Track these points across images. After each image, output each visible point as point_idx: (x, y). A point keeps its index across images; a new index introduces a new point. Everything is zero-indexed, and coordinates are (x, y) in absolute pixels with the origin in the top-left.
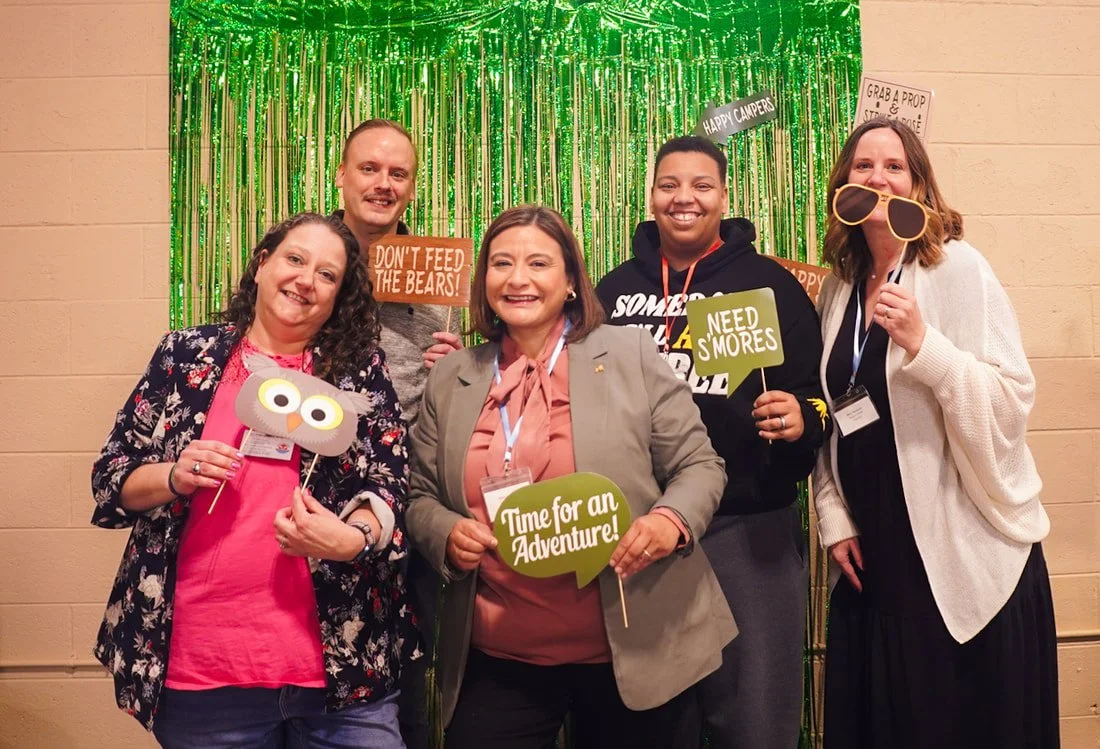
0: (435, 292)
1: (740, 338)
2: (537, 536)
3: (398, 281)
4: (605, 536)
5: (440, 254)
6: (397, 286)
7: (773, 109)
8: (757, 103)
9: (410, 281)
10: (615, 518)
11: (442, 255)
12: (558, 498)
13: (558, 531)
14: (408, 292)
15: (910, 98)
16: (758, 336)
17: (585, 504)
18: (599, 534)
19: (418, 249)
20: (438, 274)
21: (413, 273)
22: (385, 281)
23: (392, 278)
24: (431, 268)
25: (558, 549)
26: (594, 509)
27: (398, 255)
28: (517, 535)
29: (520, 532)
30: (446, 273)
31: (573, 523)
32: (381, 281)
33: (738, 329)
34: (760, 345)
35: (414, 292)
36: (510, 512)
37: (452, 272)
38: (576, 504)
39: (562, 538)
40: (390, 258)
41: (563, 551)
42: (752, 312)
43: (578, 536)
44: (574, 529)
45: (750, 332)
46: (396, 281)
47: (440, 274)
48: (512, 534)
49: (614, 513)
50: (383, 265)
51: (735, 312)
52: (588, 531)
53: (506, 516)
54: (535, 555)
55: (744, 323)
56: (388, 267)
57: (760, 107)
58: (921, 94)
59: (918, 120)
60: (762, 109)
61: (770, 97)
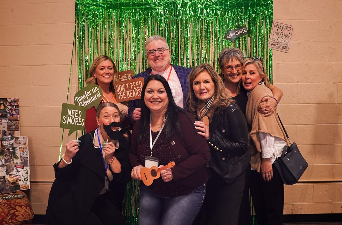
0: (136, 95)
2: (84, 101)
3: (125, 95)
4: (98, 96)
6: (125, 96)
7: (247, 31)
8: (242, 29)
9: (128, 94)
10: (99, 92)
11: (135, 84)
12: (86, 91)
13: (88, 99)
14: (128, 97)
15: (287, 28)
17: (92, 91)
18: (96, 96)
19: (128, 84)
21: (128, 91)
22: (121, 96)
23: (123, 94)
24: (133, 89)
25: (89, 102)
26: (94, 91)
27: (123, 87)
28: (79, 102)
29: (80, 101)
30: (138, 89)
31: (90, 96)
32: (120, 96)
35: (130, 97)
36: (76, 98)
37: (139, 88)
38: (90, 92)
39: (89, 99)
40: (121, 89)
41: (90, 102)
43: (92, 98)
44: (91, 97)
46: (124, 95)
47: (136, 90)
48: (78, 102)
49: (98, 91)
50: (119, 91)
52: (94, 96)
53: (76, 99)
54: (84, 105)
56: (121, 91)
57: (243, 31)
58: (290, 26)
59: (289, 34)
60: (244, 31)
61: (246, 28)
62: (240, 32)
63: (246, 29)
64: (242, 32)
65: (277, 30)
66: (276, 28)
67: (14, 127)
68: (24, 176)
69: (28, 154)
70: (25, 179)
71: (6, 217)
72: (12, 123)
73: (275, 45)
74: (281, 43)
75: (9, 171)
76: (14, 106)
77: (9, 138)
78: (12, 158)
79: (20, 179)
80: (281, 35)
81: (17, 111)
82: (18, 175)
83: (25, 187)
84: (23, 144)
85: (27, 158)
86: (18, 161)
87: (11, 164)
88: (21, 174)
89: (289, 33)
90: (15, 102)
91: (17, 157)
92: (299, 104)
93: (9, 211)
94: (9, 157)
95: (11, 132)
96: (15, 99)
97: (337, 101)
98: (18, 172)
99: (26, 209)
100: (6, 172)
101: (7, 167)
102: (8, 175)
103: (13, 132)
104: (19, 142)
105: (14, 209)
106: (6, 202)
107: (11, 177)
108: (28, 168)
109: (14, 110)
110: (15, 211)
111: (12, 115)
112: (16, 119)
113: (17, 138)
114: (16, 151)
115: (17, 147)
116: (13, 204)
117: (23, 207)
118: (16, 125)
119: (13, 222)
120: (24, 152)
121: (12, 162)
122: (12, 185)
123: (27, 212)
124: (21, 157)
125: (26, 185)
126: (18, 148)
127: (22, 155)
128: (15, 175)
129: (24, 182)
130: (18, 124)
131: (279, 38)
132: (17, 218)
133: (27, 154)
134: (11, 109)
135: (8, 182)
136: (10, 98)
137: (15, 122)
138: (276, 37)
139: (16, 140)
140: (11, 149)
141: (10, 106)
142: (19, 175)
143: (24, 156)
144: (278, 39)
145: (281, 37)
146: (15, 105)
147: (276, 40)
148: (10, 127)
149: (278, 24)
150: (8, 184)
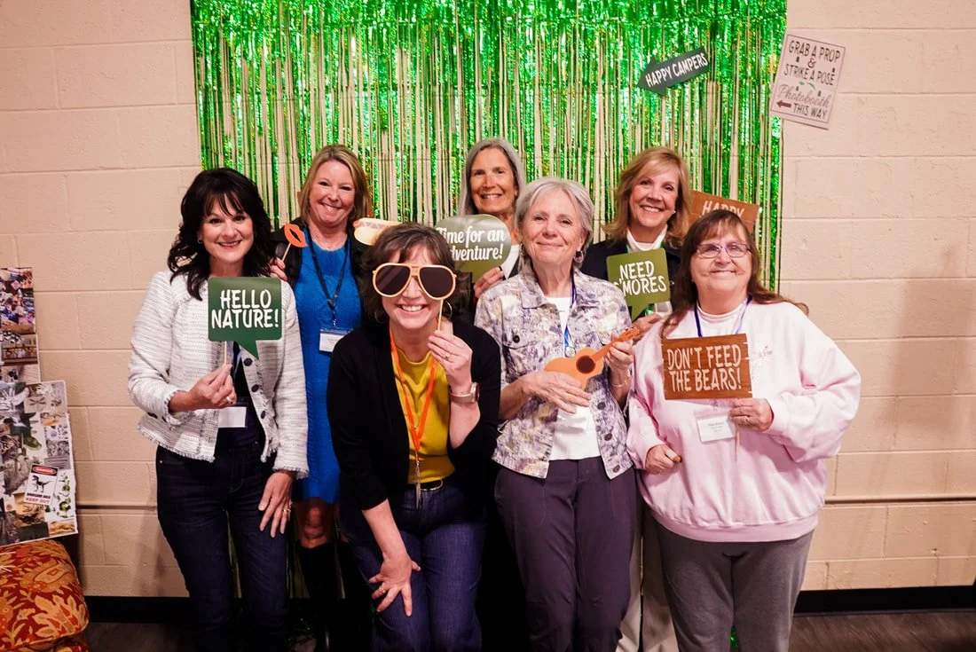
0: (720, 386)
1: (640, 282)
5: (719, 352)
7: (706, 64)
9: (698, 379)
11: (721, 352)
14: (698, 389)
15: (826, 53)
16: (653, 281)
20: (720, 370)
21: (699, 371)
23: (683, 378)
24: (714, 366)
30: (727, 368)
32: (676, 382)
33: (640, 276)
34: (655, 287)
37: (733, 367)
40: (678, 360)
42: (650, 265)
45: (647, 278)
46: (687, 380)
47: (722, 370)
50: (675, 367)
51: (639, 264)
55: (644, 272)
56: (679, 368)
57: (695, 62)
58: (836, 49)
59: (831, 73)
60: (697, 64)
61: (704, 53)
62: (686, 67)
63: (706, 56)
64: (691, 66)
65: (798, 60)
66: (794, 55)
67: (21, 353)
68: (59, 498)
69: (69, 432)
70: (60, 505)
71: (7, 632)
72: (16, 340)
73: (789, 106)
74: (807, 99)
75: (13, 483)
76: (20, 291)
77: (9, 387)
78: (20, 447)
79: (48, 506)
80: (808, 76)
81: (29, 306)
82: (40, 496)
83: (62, 527)
84: (52, 405)
85: (67, 443)
86: (40, 454)
87: (19, 464)
88: (48, 490)
89: (834, 70)
90: (20, 278)
91: (35, 443)
92: (856, 279)
93: (16, 612)
94: (11, 444)
95: (15, 367)
96: (21, 271)
97: (966, 271)
98: (40, 487)
99: (64, 605)
100: (5, 486)
101: (7, 474)
102: (13, 496)
103: (20, 366)
104: (39, 398)
105: (30, 605)
106: (8, 583)
107: (20, 500)
108: (70, 473)
109: (19, 303)
110: (33, 611)
111: (16, 318)
112: (26, 328)
113: (34, 387)
114: (31, 426)
115: (33, 414)
116: (27, 591)
117: (55, 597)
118: (29, 348)
119: (27, 646)
120: (57, 427)
121: (21, 458)
122: (25, 525)
123: (67, 613)
124: (47, 443)
125: (66, 522)
126: (37, 417)
127: (49, 437)
128: (31, 495)
129: (58, 513)
130: (35, 343)
131: (802, 84)
132: (39, 633)
133: (66, 433)
134: (10, 301)
135: (13, 516)
136: (6, 269)
137: (24, 338)
138: (793, 81)
139: (30, 392)
140: (16, 419)
141: (7, 291)
142: (43, 494)
143: (56, 439)
144: (800, 86)
145: (809, 81)
146: (22, 290)
147: (794, 91)
148: (11, 352)
149: (801, 41)
150: (13, 520)
